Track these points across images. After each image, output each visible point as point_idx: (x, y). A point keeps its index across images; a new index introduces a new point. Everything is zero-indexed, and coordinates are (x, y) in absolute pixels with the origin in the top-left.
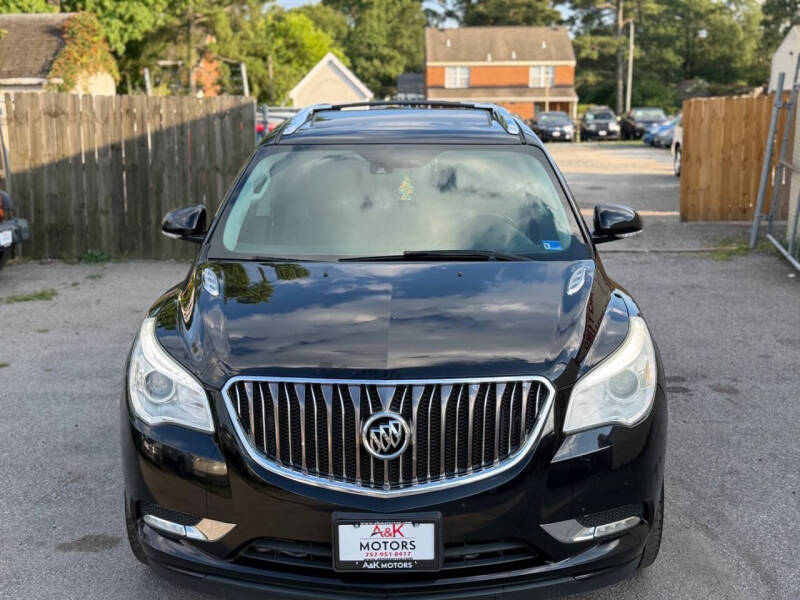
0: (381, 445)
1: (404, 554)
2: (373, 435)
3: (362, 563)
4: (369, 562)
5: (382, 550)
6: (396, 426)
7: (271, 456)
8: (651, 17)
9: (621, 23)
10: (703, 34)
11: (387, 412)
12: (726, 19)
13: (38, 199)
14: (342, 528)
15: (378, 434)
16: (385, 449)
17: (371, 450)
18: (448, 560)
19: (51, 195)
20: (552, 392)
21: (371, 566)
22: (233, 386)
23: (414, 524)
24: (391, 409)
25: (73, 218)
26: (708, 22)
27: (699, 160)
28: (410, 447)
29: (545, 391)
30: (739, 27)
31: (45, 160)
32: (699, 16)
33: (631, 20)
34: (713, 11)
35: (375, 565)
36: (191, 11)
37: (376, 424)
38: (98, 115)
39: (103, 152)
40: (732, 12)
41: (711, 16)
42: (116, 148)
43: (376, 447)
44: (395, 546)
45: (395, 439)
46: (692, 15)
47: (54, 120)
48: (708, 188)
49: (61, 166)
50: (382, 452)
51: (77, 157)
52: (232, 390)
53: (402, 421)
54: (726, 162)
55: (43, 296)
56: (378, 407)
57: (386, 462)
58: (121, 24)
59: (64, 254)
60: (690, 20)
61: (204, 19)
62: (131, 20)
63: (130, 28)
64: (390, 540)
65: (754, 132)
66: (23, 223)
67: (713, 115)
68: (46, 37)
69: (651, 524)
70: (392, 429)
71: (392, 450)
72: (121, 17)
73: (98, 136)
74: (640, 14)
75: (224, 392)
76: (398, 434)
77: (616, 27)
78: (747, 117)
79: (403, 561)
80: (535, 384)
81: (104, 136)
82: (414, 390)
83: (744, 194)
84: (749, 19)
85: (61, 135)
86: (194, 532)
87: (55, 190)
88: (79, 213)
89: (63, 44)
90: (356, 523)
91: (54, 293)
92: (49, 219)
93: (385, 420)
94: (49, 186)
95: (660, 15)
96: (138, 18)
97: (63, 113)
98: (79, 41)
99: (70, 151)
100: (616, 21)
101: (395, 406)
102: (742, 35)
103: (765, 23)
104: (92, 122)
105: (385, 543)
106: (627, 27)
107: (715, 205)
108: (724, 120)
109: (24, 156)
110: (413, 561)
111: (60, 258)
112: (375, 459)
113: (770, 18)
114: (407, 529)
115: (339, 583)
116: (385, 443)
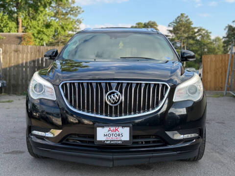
0: (112, 101)
1: (119, 138)
2: (109, 98)
3: (104, 141)
4: (107, 141)
5: (111, 137)
6: (117, 95)
7: (75, 107)
8: (191, 44)
9: (182, 46)
10: (206, 50)
11: (114, 90)
12: (212, 46)
13: (10, 76)
14: (98, 128)
15: (111, 97)
16: (113, 102)
17: (108, 103)
18: (134, 143)
19: (14, 75)
20: (169, 88)
21: (108, 142)
22: (63, 84)
23: (122, 127)
24: (116, 89)
25: (20, 83)
26: (207, 46)
27: (207, 73)
28: (121, 102)
29: (167, 88)
30: (216, 48)
31: (13, 65)
32: (204, 45)
33: (185, 45)
34: (208, 44)
35: (109, 142)
36: (59, 38)
37: (110, 94)
38: (29, 51)
39: (30, 63)
40: (214, 44)
41: (208, 45)
42: (34, 61)
43: (110, 102)
44: (116, 135)
45: (117, 99)
46: (202, 45)
47: (16, 53)
48: (210, 81)
49: (17, 66)
50: (112, 103)
51: (22, 64)
52: (62, 86)
53: (119, 94)
54: (216, 73)
55: (9, 102)
56: (111, 89)
57: (113, 107)
58: (39, 40)
59: (17, 93)
60: (202, 46)
61: (63, 41)
62: (42, 39)
63: (42, 41)
64: (114, 133)
65: (224, 65)
66: (5, 82)
67: (211, 60)
68: (17, 39)
69: (202, 138)
70: (116, 95)
71: (116, 103)
72: (39, 38)
73: (29, 57)
74: (188, 44)
75: (60, 86)
76: (118, 98)
77: (181, 46)
78: (221, 60)
79: (119, 141)
80: (163, 85)
81: (31, 58)
82: (123, 84)
83: (221, 83)
84: (219, 46)
85: (18, 57)
86: (48, 135)
87: (15, 73)
88: (22, 80)
89: (21, 41)
90: (103, 127)
91: (12, 101)
92: (13, 82)
93: (113, 93)
94: (13, 72)
95: (193, 44)
96: (44, 39)
97: (19, 51)
98: (26, 40)
99: (20, 62)
100: (181, 45)
101: (117, 89)
102: (217, 50)
103: (224, 47)
104: (27, 54)
105: (113, 134)
106: (184, 47)
107: (213, 86)
108: (215, 61)
109: (7, 63)
110: (122, 141)
111: (15, 94)
112: (110, 106)
113: (225, 45)
114: (120, 129)
115: (96, 149)
116: (113, 100)
